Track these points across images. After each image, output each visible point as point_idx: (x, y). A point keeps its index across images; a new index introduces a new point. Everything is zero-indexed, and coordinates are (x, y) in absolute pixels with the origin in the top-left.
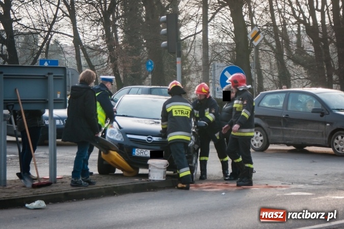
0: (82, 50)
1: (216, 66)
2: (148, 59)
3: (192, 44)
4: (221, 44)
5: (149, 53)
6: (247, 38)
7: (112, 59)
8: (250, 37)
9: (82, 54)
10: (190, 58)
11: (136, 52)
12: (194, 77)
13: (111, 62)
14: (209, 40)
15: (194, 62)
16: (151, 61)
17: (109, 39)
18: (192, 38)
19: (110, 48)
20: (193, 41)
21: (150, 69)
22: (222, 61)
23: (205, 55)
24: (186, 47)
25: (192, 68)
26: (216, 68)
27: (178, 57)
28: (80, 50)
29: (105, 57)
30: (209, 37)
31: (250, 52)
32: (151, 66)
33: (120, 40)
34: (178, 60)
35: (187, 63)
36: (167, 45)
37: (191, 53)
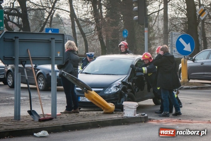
0: (76, 22)
1: (173, 34)
2: (124, 29)
3: (156, 18)
4: (177, 18)
5: (125, 24)
6: (196, 14)
7: (98, 28)
8: (198, 13)
9: (76, 25)
10: (154, 28)
11: (116, 23)
12: (158, 42)
13: (97, 31)
14: (168, 15)
15: (158, 31)
16: (126, 31)
17: (96, 14)
18: (156, 14)
19: (97, 20)
20: (157, 16)
21: (125, 36)
22: (177, 31)
23: (166, 26)
24: (151, 20)
25: (156, 35)
26: (173, 36)
27: (145, 27)
28: (75, 22)
29: (93, 27)
30: (169, 13)
31: (198, 24)
32: (125, 34)
33: (104, 15)
34: (146, 29)
35: (152, 32)
36: (137, 19)
37: (155, 25)
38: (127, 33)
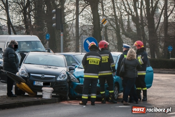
0: (12, 28)
1: (83, 37)
2: (47, 33)
3: (71, 25)
4: (85, 26)
5: (48, 30)
6: (100, 22)
8: (101, 22)
9: (12, 30)
10: (70, 33)
11: (41, 29)
12: (72, 43)
14: (79, 23)
15: (72, 35)
16: (48, 34)
17: (26, 22)
18: (71, 22)
19: (27, 27)
20: (72, 24)
21: (48, 38)
22: (87, 35)
23: (77, 31)
24: (68, 27)
25: (71, 38)
26: (83, 38)
29: (24, 32)
30: (80, 22)
31: (101, 30)
32: (48, 37)
33: (32, 23)
34: (62, 33)
35: (68, 35)
36: (55, 25)
37: (71, 30)
38: (49, 36)
